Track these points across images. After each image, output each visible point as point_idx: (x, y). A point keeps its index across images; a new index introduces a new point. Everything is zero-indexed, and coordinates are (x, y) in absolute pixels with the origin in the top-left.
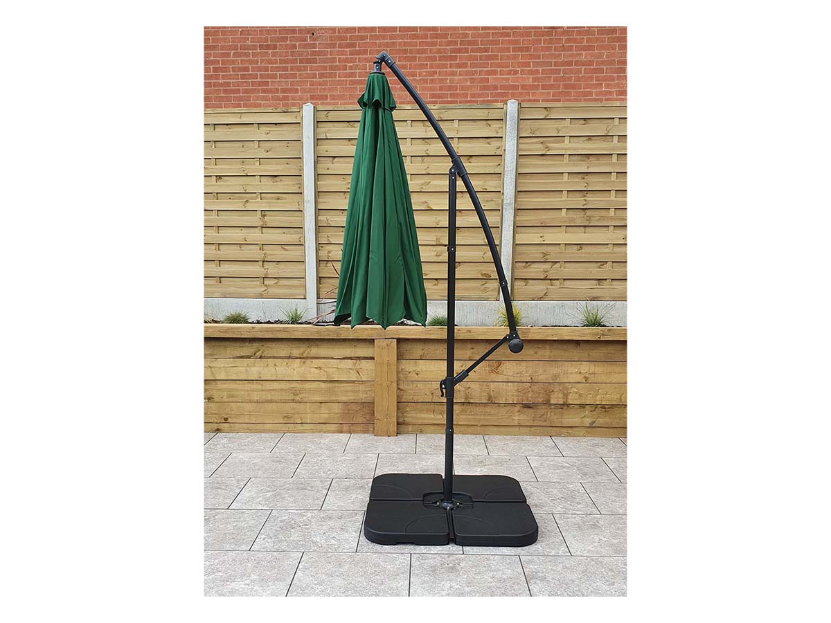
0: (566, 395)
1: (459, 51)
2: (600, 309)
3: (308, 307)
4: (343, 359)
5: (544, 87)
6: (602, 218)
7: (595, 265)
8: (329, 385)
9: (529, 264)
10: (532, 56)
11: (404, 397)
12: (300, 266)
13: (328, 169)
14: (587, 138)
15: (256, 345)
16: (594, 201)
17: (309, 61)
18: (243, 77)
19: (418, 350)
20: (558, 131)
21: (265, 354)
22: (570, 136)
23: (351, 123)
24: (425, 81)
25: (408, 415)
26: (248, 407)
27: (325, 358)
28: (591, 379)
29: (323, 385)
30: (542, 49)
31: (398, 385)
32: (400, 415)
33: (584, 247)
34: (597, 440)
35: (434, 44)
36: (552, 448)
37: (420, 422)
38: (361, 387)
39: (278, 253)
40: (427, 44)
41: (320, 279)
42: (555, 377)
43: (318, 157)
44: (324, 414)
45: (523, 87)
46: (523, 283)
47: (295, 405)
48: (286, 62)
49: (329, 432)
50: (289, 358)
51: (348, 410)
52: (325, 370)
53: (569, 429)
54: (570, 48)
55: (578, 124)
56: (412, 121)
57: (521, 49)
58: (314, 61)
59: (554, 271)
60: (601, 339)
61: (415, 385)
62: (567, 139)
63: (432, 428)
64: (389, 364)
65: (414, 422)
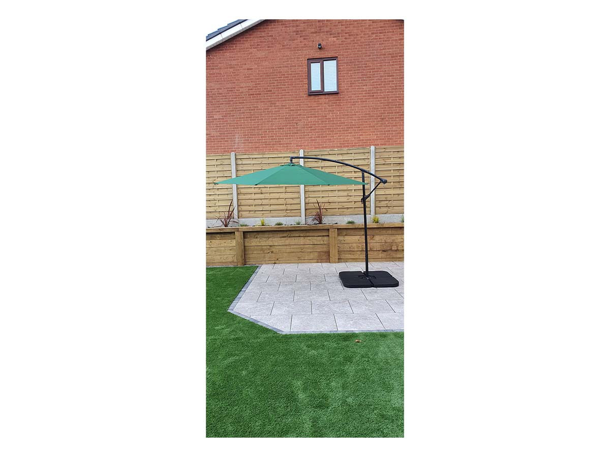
0: (397, 247)
1: (349, 128)
3: (302, 220)
4: (318, 237)
5: (380, 139)
8: (314, 246)
9: (381, 201)
10: (376, 129)
11: (340, 249)
12: (299, 205)
14: (399, 158)
15: (288, 232)
17: (296, 133)
18: (272, 139)
19: (345, 232)
20: (389, 155)
21: (291, 235)
22: (393, 157)
24: (338, 139)
25: (342, 256)
26: (286, 254)
27: (312, 236)
29: (311, 246)
30: (379, 126)
31: (338, 245)
32: (339, 255)
35: (341, 126)
37: (346, 258)
38: (325, 246)
39: (291, 201)
40: (339, 126)
41: (306, 209)
42: (393, 240)
44: (312, 256)
45: (373, 140)
46: (379, 208)
47: (301, 253)
48: (288, 134)
49: (314, 262)
50: (299, 237)
51: (320, 254)
52: (312, 240)
54: (389, 126)
55: (396, 153)
57: (371, 127)
58: (298, 133)
59: (389, 204)
61: (344, 245)
62: (392, 159)
63: (350, 260)
64: (334, 238)
65: (343, 258)
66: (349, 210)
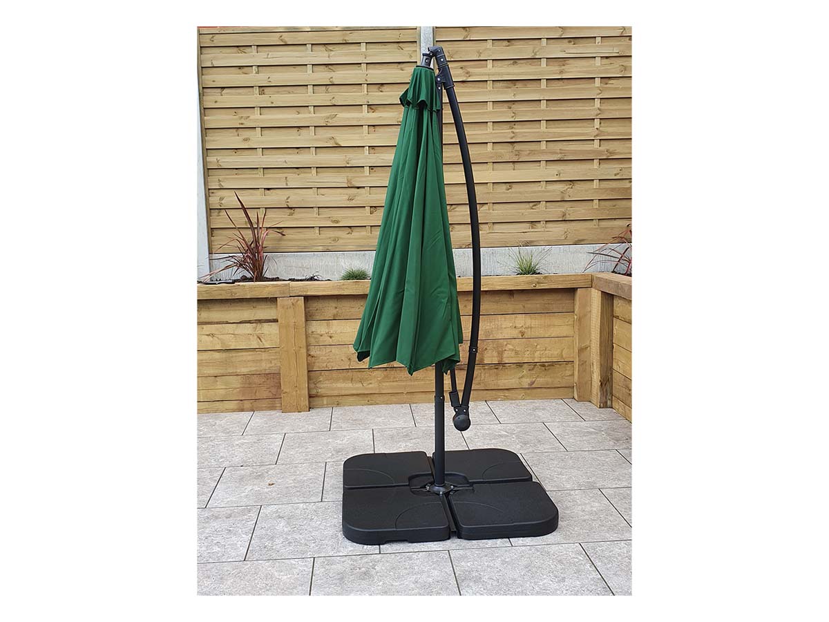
0: (501, 354)
2: (534, 254)
4: (240, 323)
6: (532, 152)
7: (527, 206)
8: (224, 355)
9: (454, 206)
11: (317, 364)
13: (216, 102)
14: (512, 61)
16: (523, 132)
19: (330, 308)
20: (480, 54)
22: (493, 60)
23: (241, 48)
25: (322, 386)
27: (217, 323)
28: (528, 334)
29: (217, 355)
31: (308, 350)
32: (312, 386)
33: (514, 185)
34: (538, 403)
36: (487, 414)
37: (336, 393)
38: (264, 356)
41: (211, 231)
43: (203, 88)
44: (220, 390)
49: (227, 410)
51: (249, 384)
52: (220, 337)
53: (506, 391)
55: (501, 46)
56: (312, 44)
60: (538, 287)
61: (328, 351)
62: (490, 63)
63: (352, 399)
64: (295, 327)
65: (329, 393)
66: (356, 234)
